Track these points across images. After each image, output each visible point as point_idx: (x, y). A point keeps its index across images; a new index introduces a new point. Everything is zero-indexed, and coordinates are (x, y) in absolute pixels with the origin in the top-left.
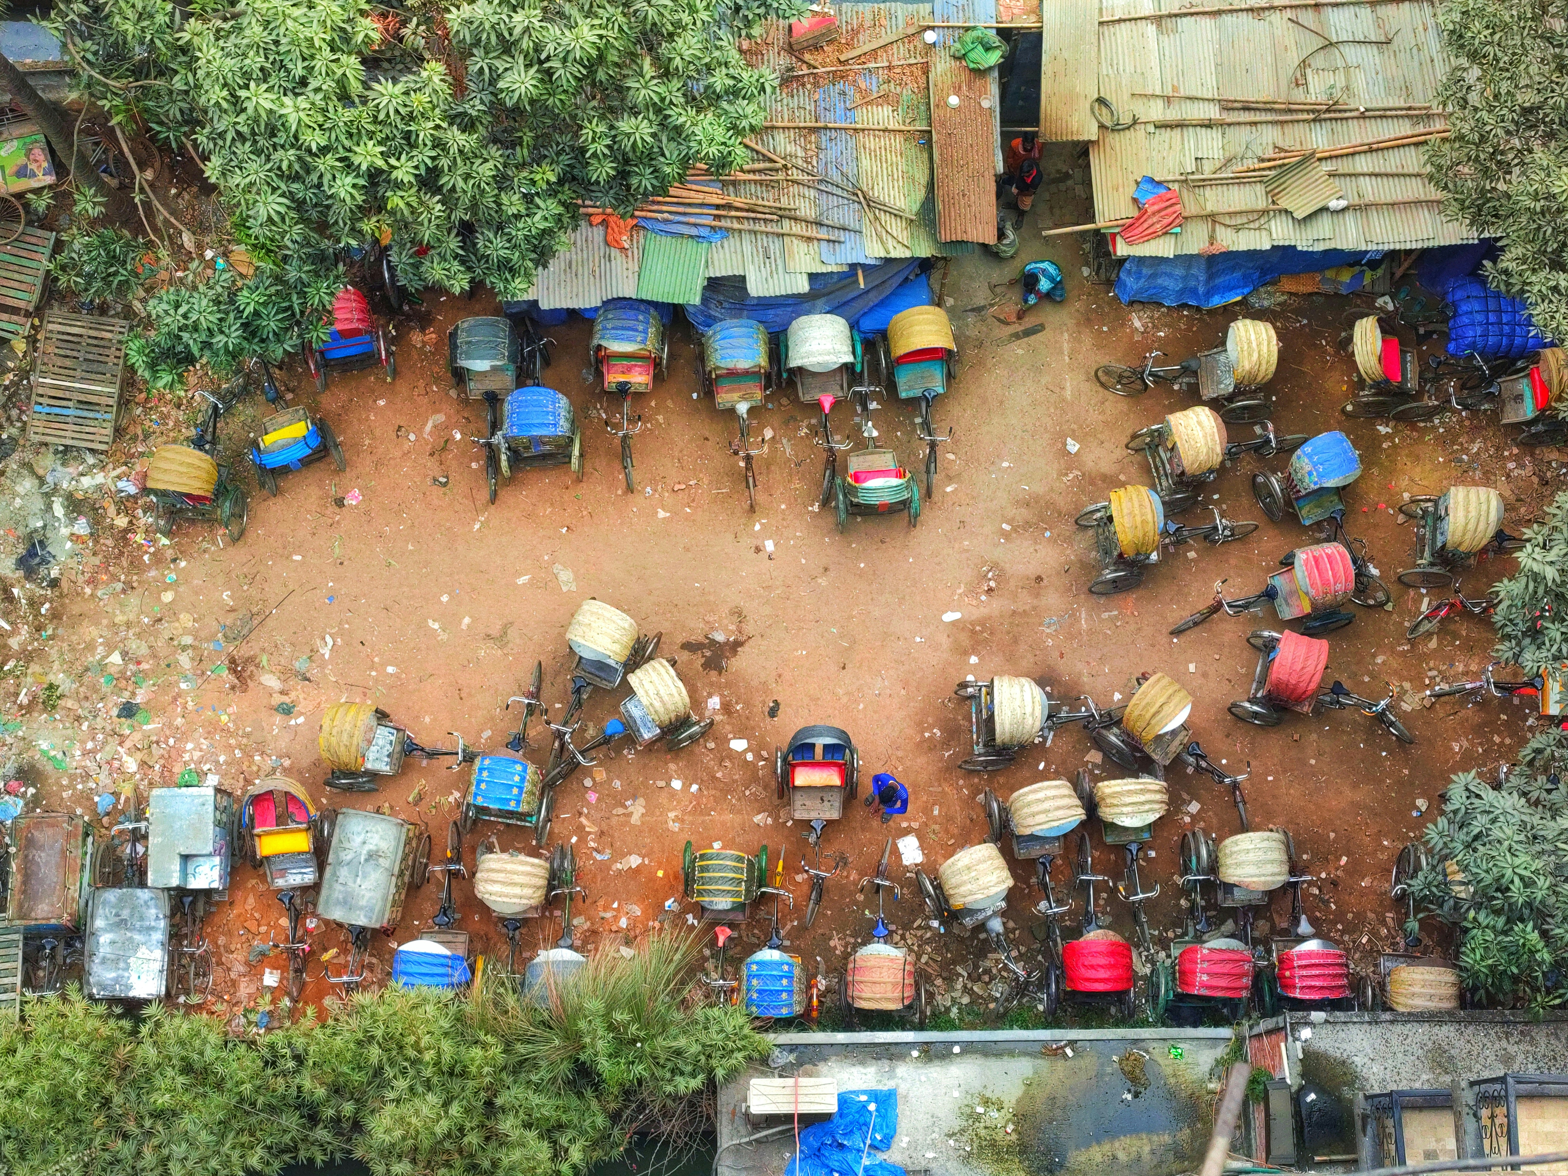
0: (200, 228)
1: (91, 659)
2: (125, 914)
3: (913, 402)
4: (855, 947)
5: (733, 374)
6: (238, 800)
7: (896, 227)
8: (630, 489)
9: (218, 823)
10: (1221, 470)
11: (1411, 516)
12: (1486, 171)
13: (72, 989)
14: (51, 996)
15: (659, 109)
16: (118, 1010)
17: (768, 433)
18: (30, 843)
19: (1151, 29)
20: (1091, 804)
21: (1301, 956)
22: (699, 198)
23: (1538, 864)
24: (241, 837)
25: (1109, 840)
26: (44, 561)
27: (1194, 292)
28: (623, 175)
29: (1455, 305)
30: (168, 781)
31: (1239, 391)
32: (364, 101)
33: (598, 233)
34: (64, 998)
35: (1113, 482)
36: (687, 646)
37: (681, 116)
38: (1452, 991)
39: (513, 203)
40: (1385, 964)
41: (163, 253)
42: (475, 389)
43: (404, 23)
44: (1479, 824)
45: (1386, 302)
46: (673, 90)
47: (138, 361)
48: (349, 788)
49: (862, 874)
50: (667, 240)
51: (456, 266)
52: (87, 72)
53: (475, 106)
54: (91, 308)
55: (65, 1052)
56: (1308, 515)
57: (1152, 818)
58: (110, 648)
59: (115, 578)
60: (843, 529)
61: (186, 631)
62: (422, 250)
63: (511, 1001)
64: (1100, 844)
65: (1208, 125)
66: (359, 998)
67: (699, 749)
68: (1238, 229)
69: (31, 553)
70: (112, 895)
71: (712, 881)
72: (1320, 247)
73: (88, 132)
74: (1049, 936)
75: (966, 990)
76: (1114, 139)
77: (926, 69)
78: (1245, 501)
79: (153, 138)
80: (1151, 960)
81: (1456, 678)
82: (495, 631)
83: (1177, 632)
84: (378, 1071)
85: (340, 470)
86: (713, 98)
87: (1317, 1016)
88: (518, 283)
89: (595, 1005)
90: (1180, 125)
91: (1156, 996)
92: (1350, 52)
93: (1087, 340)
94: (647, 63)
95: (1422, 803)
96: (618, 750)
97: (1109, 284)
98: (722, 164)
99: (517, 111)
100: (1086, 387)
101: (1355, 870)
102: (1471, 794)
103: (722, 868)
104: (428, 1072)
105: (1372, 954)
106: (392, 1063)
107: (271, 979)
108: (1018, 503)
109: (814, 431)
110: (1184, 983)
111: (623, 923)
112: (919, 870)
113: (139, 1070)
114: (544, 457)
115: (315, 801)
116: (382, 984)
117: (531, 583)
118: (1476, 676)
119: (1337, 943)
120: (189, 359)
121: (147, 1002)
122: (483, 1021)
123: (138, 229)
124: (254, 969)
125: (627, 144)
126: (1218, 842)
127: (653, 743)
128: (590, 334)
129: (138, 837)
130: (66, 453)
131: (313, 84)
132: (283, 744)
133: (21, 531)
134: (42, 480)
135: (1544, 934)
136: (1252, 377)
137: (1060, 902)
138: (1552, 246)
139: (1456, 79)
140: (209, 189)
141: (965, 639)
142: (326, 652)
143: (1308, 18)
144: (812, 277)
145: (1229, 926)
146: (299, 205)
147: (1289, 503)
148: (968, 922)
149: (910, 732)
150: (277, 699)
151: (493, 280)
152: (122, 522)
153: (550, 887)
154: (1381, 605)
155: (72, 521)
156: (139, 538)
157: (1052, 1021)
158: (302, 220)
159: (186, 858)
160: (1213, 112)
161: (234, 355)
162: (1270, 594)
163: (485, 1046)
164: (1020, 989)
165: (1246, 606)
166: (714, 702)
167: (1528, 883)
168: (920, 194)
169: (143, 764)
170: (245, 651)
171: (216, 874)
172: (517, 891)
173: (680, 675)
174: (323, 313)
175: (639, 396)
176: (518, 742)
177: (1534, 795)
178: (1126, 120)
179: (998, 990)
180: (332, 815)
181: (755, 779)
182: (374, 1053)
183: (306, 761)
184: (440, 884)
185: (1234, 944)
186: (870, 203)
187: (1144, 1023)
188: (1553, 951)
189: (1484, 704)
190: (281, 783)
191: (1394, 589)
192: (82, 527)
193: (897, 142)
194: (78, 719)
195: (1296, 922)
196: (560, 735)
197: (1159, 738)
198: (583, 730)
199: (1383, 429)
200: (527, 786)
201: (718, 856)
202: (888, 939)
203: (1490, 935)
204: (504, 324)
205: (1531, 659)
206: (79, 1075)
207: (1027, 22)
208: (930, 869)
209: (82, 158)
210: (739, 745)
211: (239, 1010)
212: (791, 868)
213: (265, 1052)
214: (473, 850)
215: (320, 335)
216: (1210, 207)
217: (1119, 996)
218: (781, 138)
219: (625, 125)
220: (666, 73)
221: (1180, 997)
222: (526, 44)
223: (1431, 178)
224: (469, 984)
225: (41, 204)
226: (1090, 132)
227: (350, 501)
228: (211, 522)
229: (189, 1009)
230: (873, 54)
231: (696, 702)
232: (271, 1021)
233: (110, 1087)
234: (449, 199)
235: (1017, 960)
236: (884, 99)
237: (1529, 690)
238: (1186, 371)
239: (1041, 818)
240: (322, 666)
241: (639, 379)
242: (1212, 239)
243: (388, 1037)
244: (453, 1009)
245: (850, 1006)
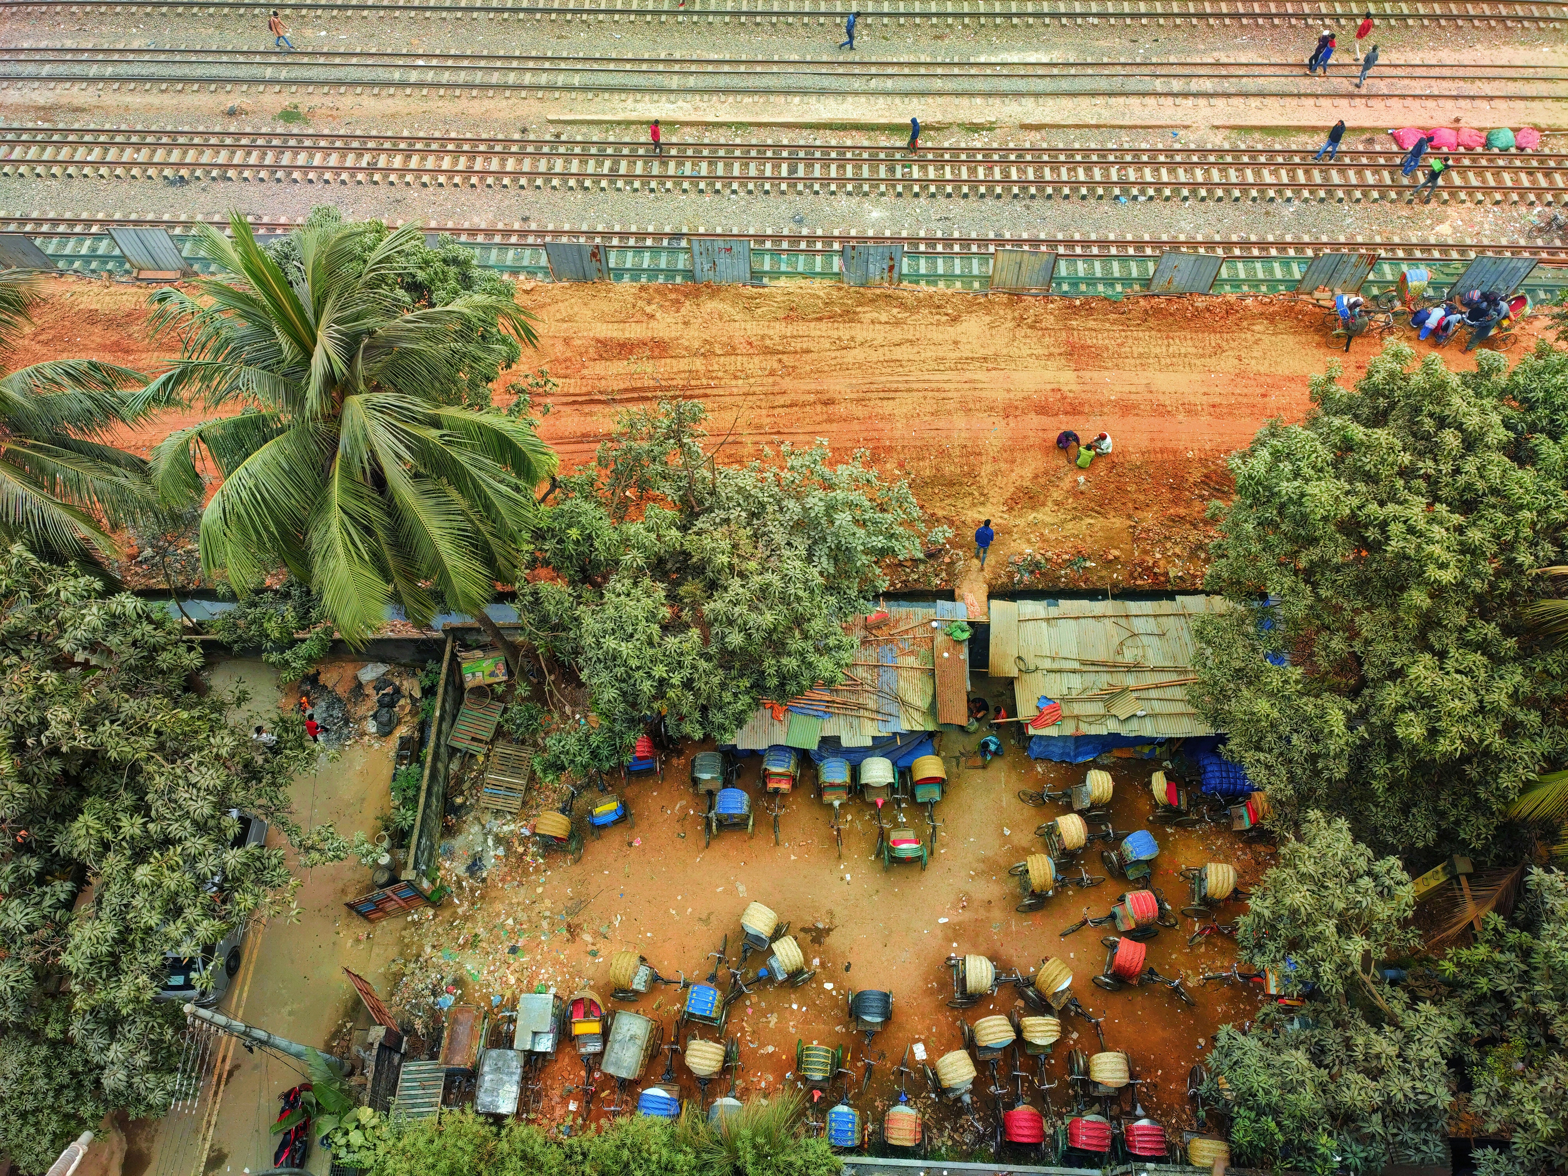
0: (574, 704)
1: (498, 921)
2: (500, 1064)
3: (924, 805)
4: (889, 1107)
5: (832, 785)
6: (565, 1002)
7: (917, 715)
8: (777, 843)
9: (553, 1015)
10: (1085, 848)
11: (1187, 878)
12: (1218, 700)
13: (468, 1105)
14: (456, 1110)
15: (802, 654)
16: (491, 1120)
17: (849, 818)
18: (455, 1021)
19: (1044, 625)
20: (1019, 1030)
21: (1138, 1128)
22: (819, 697)
23: (1272, 1081)
24: (565, 1023)
25: (1029, 1052)
26: (480, 869)
27: (1068, 754)
28: (782, 685)
29: (1204, 767)
30: (530, 990)
31: (1094, 806)
32: (660, 645)
33: (768, 712)
34: (463, 1112)
35: (1028, 852)
36: (803, 930)
37: (812, 658)
38: (1226, 1156)
39: (727, 697)
40: (1186, 1137)
41: (556, 716)
42: (702, 789)
43: (681, 610)
44: (1237, 1055)
45: (1167, 764)
46: (809, 645)
47: (538, 768)
48: (622, 999)
49: (893, 1064)
50: (802, 717)
51: (697, 726)
52: (529, 628)
53: (713, 650)
54: (517, 741)
55: (460, 1143)
56: (1132, 874)
57: (1052, 1040)
58: (508, 916)
59: (514, 879)
60: (887, 870)
61: (547, 909)
62: (682, 718)
63: (701, 1127)
64: (1024, 1054)
65: (1074, 672)
66: (620, 1120)
67: (807, 987)
68: (1090, 723)
69: (474, 864)
70: (494, 1053)
71: (812, 1063)
72: (1133, 734)
73: (524, 656)
74: (996, 1107)
75: (951, 1137)
76: (1026, 677)
77: (932, 640)
78: (1098, 865)
79: (557, 661)
80: (1053, 1125)
81: (1217, 969)
82: (704, 917)
83: (1063, 935)
84: (627, 1165)
85: (632, 828)
86: (828, 649)
87: (1150, 1166)
88: (727, 736)
89: (746, 1132)
90: (1060, 671)
91: (1057, 1148)
92: (1144, 639)
93: (1014, 777)
94: (797, 633)
95: (1202, 1041)
96: (765, 986)
97: (1025, 748)
98: (831, 681)
99: (733, 652)
100: (1014, 801)
101: (1166, 1078)
102: (1230, 1037)
103: (818, 1056)
104: (653, 1167)
105: (1178, 1130)
106: (634, 1161)
107: (573, 1106)
108: (978, 861)
109: (873, 817)
110: (1072, 1140)
111: (763, 1084)
112: (924, 1063)
113: (498, 1157)
114: (735, 825)
115: (605, 1005)
116: (632, 1113)
117: (724, 891)
118: (1227, 969)
119: (1159, 1122)
120: (563, 768)
121: (506, 1116)
122: (685, 1138)
123: (545, 703)
124: (564, 1101)
125: (785, 670)
126: (1089, 1056)
127: (783, 982)
128: (762, 762)
129: (512, 1020)
130: (497, 813)
131: (636, 636)
132: (590, 973)
133: (471, 852)
134: (484, 827)
135: (1278, 1124)
136: (1100, 799)
137: (1002, 1088)
138: (1255, 739)
139: (1200, 654)
140: (581, 685)
141: (950, 932)
142: (617, 924)
143: (1123, 622)
144: (874, 738)
145: (1097, 1107)
146: (624, 694)
147: (1121, 867)
148: (951, 1095)
149: (921, 983)
150: (590, 948)
151: (716, 734)
152: (521, 850)
153: (725, 1062)
154: (1173, 926)
155: (496, 848)
156: (529, 859)
157: (998, 1159)
158: (625, 701)
159: (535, 1034)
160: (1076, 665)
161: (585, 767)
162: (1113, 917)
163: (685, 1153)
164: (980, 1138)
165: (1100, 923)
166: (816, 962)
167: (1267, 1093)
168: (929, 699)
169: (518, 980)
170: (576, 921)
171: (550, 1043)
172: (708, 1062)
173: (800, 946)
174: (631, 748)
175: (784, 795)
176: (712, 978)
177: (1266, 1040)
178: (1032, 667)
179: (968, 1138)
180: (613, 1014)
181: (837, 1006)
182: (625, 1154)
183: (602, 983)
184: (666, 1056)
185: (1100, 1118)
186: (904, 703)
187: (1050, 1164)
188: (1284, 1134)
189: (1233, 985)
190: (589, 994)
191: (1180, 918)
192: (501, 851)
193: (918, 674)
194: (488, 953)
195: (1135, 1108)
196: (734, 975)
197: (1055, 994)
198: (746, 973)
199: (1169, 830)
200: (716, 1003)
201: (816, 1049)
202: (907, 1103)
203: (1247, 1123)
204: (719, 756)
205: (1259, 961)
206: (466, 1158)
207: (983, 619)
208: (930, 1063)
209: (522, 668)
210: (829, 986)
211: (554, 1124)
212: (855, 1058)
213: (567, 1149)
214: (685, 1037)
215: (628, 759)
216: (1076, 712)
217: (1036, 1146)
218: (860, 669)
219: (785, 661)
220: (806, 637)
221: (1071, 1149)
222: (739, 621)
223: (1189, 702)
224: (679, 1115)
225: (500, 690)
226: (1014, 673)
227: (635, 844)
228: (565, 852)
229: (529, 1121)
230: (906, 632)
231: (807, 961)
232: (572, 1131)
233: (482, 1166)
234: (697, 694)
235: (978, 1120)
236: (912, 653)
237: (1258, 979)
238: (1065, 795)
239: (991, 1037)
240: (614, 931)
241: (785, 786)
242: (1077, 728)
243: (634, 1145)
244: (669, 1130)
245: (885, 1142)
